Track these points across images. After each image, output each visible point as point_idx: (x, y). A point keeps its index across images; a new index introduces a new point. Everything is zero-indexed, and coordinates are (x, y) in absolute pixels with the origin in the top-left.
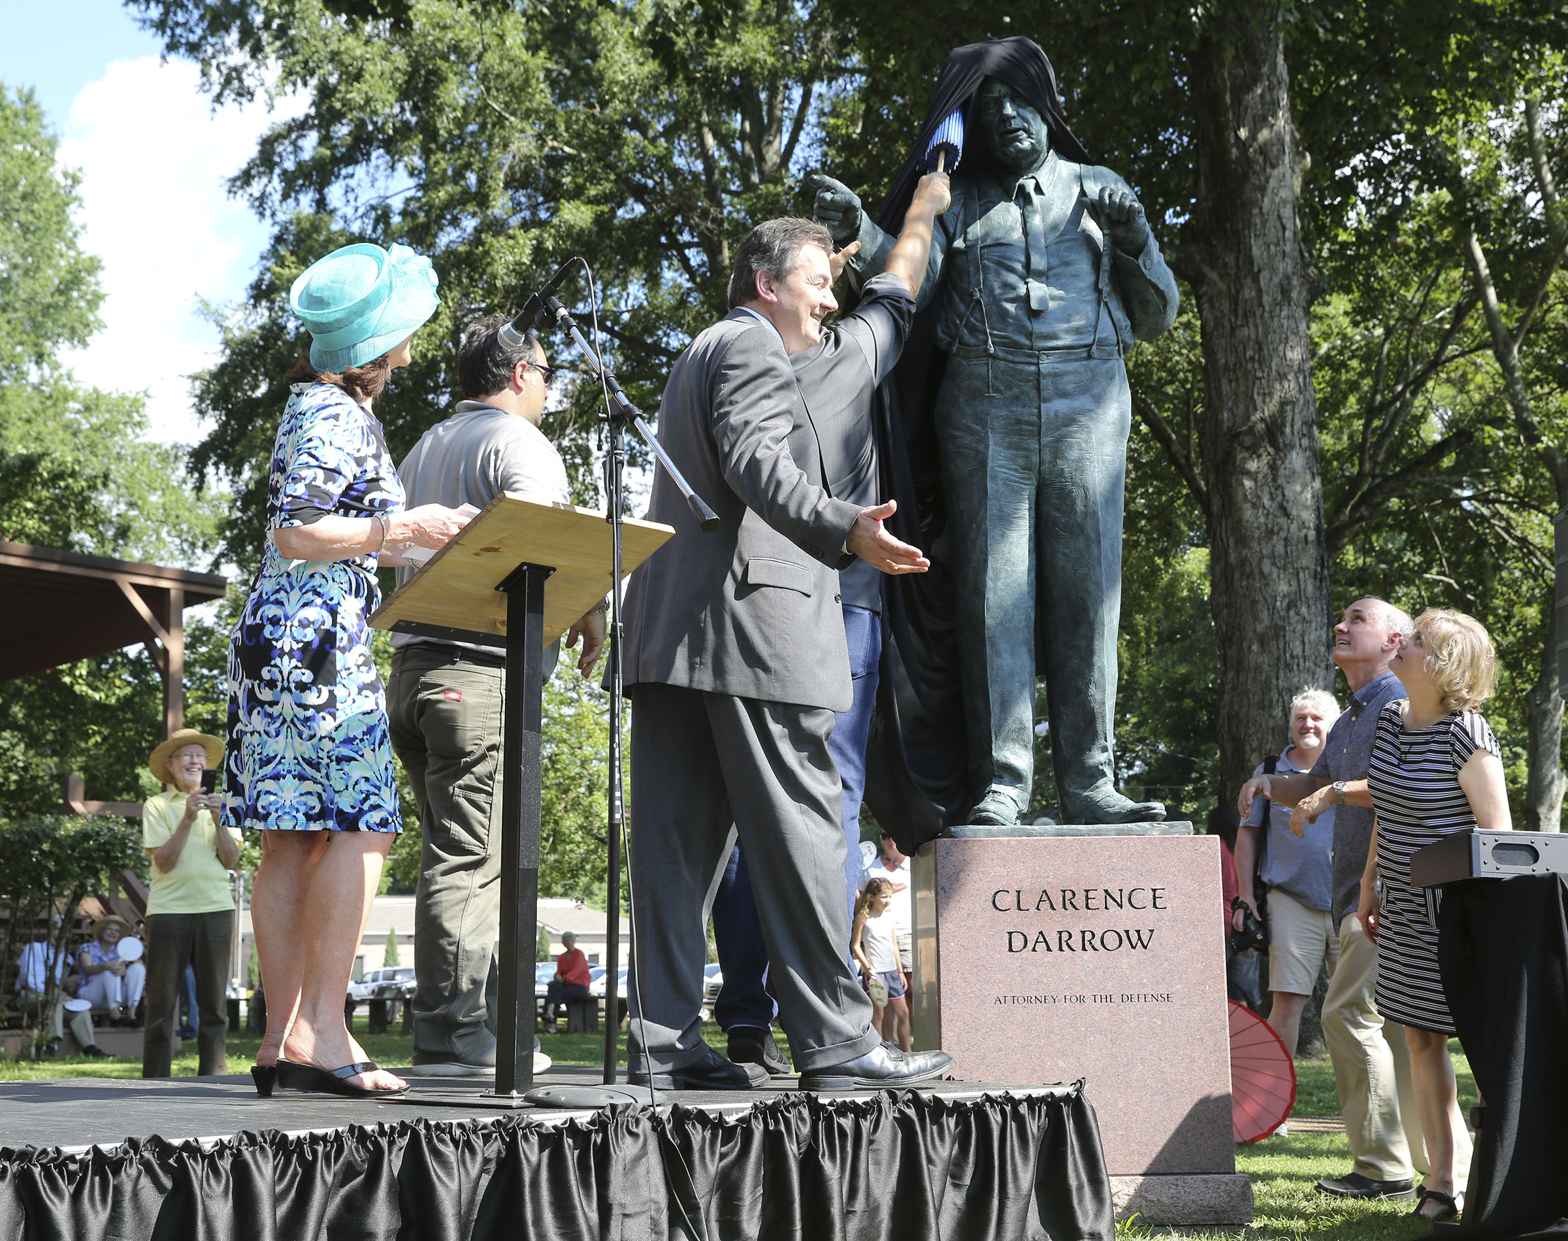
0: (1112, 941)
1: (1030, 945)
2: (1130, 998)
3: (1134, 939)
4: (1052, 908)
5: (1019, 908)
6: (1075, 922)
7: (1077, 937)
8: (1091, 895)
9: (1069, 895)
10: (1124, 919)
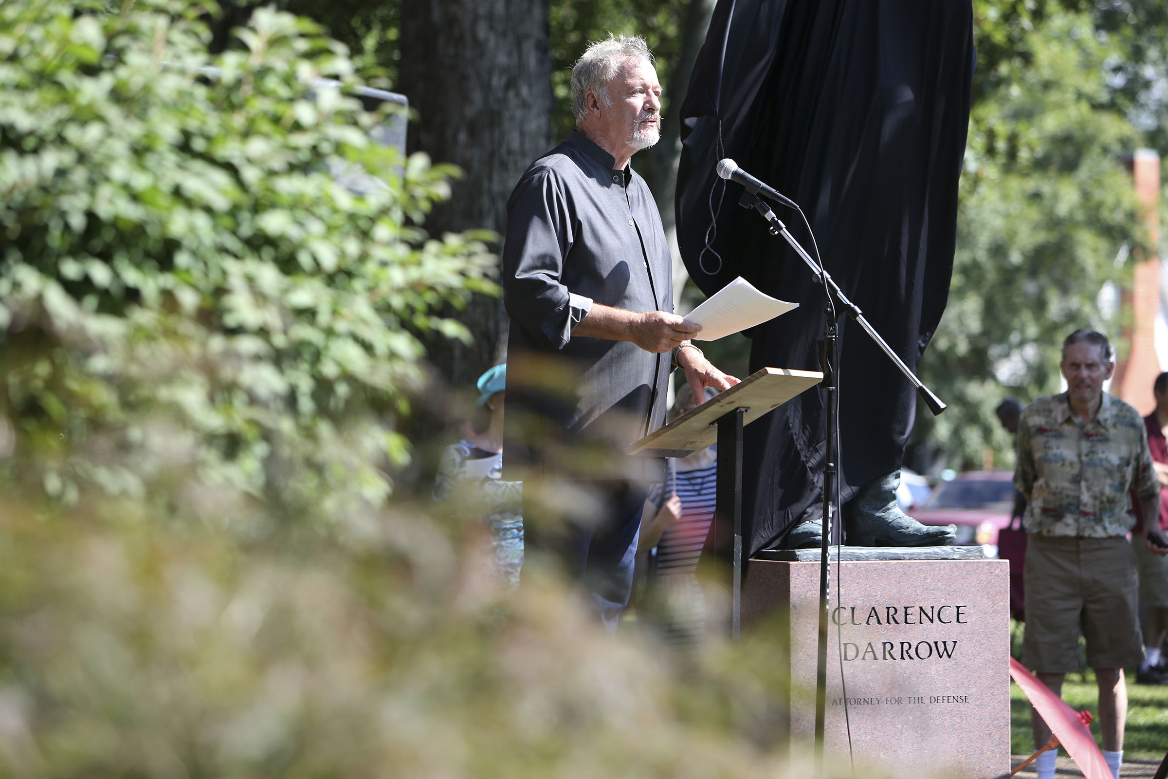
0: (924, 650)
1: (861, 655)
2: (936, 700)
3: (941, 649)
4: (879, 623)
5: (853, 622)
6: (897, 635)
7: (897, 647)
8: (909, 611)
9: (892, 611)
10: (934, 632)
